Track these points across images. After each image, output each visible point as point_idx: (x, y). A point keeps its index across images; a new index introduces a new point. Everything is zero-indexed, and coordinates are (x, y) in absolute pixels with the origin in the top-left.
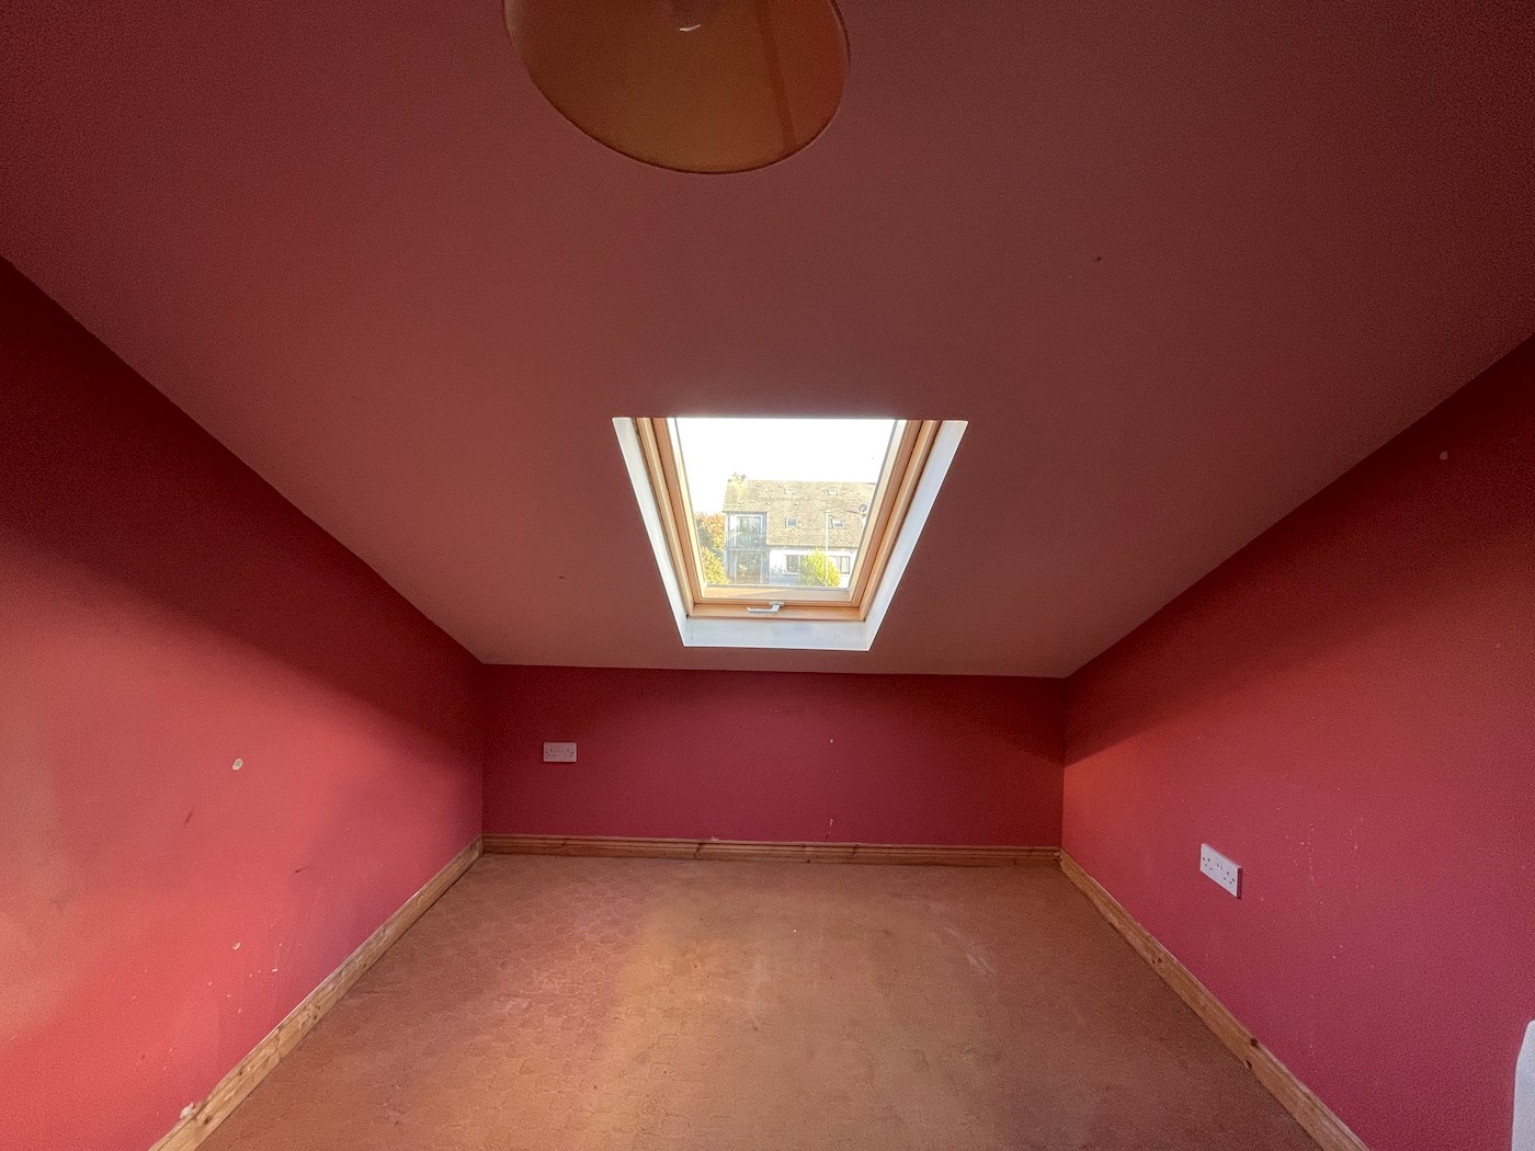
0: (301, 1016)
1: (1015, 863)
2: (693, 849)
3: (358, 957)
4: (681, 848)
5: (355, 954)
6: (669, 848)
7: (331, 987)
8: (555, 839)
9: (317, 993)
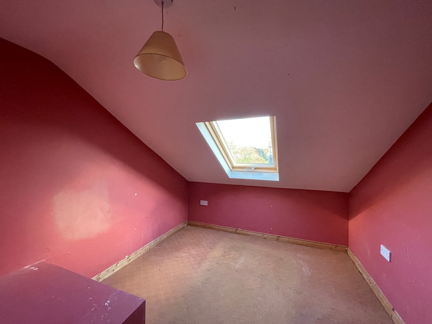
0: (147, 247)
1: (331, 249)
2: (235, 231)
3: (158, 239)
4: (231, 230)
5: (158, 238)
6: (229, 230)
7: (153, 243)
8: (203, 224)
9: (150, 244)
